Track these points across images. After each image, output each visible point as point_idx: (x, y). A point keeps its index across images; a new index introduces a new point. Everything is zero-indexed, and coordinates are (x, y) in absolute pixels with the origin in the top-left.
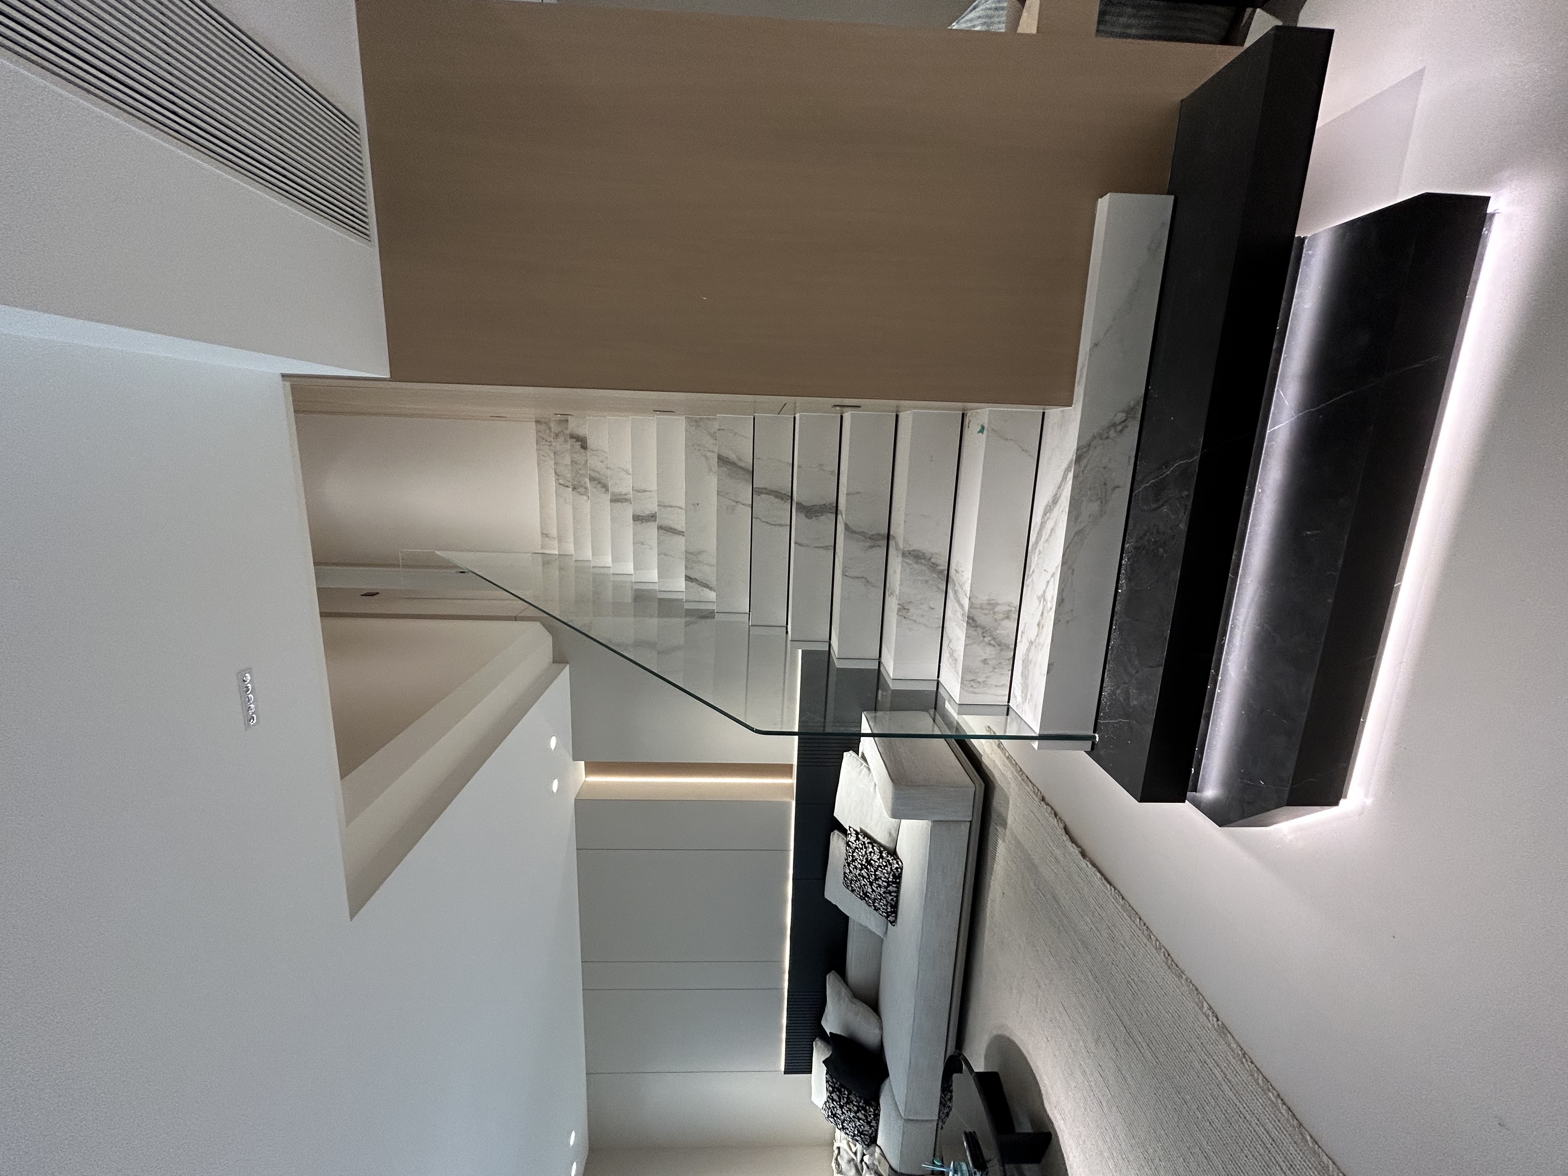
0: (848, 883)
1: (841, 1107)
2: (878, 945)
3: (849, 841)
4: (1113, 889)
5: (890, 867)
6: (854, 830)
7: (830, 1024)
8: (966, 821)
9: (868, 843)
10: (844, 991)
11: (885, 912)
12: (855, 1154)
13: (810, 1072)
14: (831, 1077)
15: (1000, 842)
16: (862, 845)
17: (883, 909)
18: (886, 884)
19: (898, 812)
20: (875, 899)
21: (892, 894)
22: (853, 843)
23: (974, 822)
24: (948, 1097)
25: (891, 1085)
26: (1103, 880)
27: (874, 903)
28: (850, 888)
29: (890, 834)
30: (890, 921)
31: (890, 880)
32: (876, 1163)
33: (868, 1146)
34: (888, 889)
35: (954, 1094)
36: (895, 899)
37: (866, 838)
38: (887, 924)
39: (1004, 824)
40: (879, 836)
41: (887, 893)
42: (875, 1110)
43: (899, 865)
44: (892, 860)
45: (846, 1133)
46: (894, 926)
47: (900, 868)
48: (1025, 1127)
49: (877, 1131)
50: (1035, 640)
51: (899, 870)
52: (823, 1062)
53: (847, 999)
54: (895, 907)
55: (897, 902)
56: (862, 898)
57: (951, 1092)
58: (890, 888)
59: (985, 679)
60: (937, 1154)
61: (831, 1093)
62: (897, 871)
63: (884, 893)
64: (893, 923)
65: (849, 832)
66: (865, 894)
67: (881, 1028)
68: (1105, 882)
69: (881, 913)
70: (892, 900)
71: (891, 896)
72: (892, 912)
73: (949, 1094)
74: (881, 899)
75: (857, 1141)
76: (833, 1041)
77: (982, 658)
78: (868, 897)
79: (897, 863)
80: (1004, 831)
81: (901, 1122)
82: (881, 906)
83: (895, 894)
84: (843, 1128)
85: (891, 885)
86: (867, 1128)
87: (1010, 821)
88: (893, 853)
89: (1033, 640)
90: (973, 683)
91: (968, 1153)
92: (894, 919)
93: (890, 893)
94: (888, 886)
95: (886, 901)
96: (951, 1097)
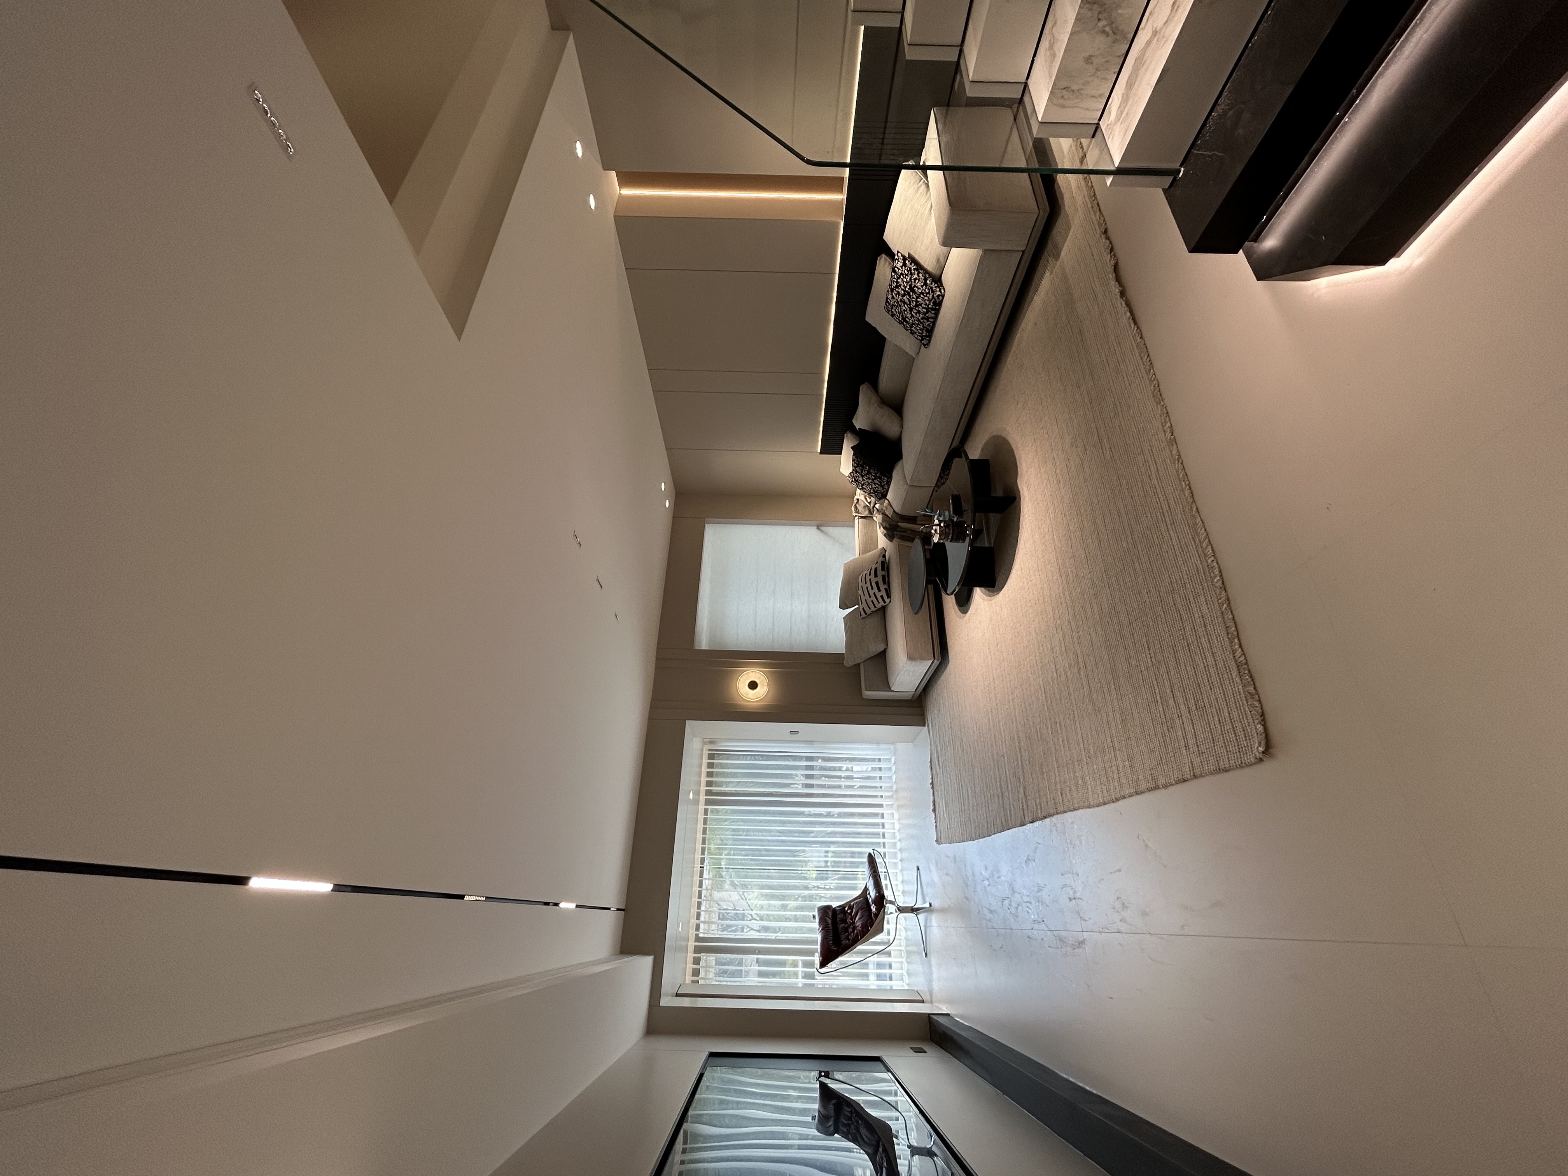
0: (889, 308)
1: (862, 476)
2: (910, 362)
3: (896, 266)
4: (1136, 328)
5: (932, 294)
6: (902, 255)
7: (859, 422)
8: (1018, 251)
9: (914, 269)
10: (874, 398)
11: (920, 336)
12: (870, 503)
13: (841, 454)
14: (857, 457)
15: (1047, 274)
16: (908, 271)
17: (919, 333)
18: (925, 310)
19: (950, 240)
20: (913, 323)
21: (930, 320)
22: (899, 269)
23: (1026, 254)
24: (947, 473)
25: (903, 464)
26: (1131, 319)
27: (911, 327)
28: (891, 313)
29: (938, 260)
30: (923, 344)
31: (930, 306)
32: (884, 509)
33: (880, 499)
34: (927, 315)
35: (951, 471)
36: (931, 324)
37: (913, 264)
38: (921, 346)
39: (1057, 256)
40: (927, 263)
41: (925, 319)
42: (888, 479)
43: (941, 292)
44: (936, 287)
45: (864, 491)
46: (926, 348)
47: (942, 296)
48: (998, 492)
49: (887, 491)
50: (1161, 29)
51: (941, 298)
52: (852, 448)
53: (876, 405)
54: (930, 332)
55: (933, 328)
56: (900, 323)
57: (950, 470)
58: (929, 315)
59: (1081, 87)
60: (929, 505)
61: (855, 467)
62: (939, 298)
63: (922, 318)
64: (926, 345)
65: (896, 257)
66: (904, 319)
67: (902, 427)
68: (1131, 321)
69: (916, 336)
70: (929, 325)
71: (928, 321)
72: (927, 335)
73: (948, 471)
74: (918, 324)
75: (872, 496)
76: (860, 434)
77: (1086, 54)
78: (906, 322)
79: (940, 291)
80: (1055, 262)
81: (906, 487)
82: (918, 330)
83: (932, 320)
84: (862, 489)
85: (930, 312)
86: (880, 489)
87: (1063, 254)
88: (938, 280)
89: (1158, 29)
90: (1065, 93)
91: (951, 506)
92: (927, 342)
93: (928, 319)
94: (927, 312)
95: (923, 326)
96: (949, 473)
